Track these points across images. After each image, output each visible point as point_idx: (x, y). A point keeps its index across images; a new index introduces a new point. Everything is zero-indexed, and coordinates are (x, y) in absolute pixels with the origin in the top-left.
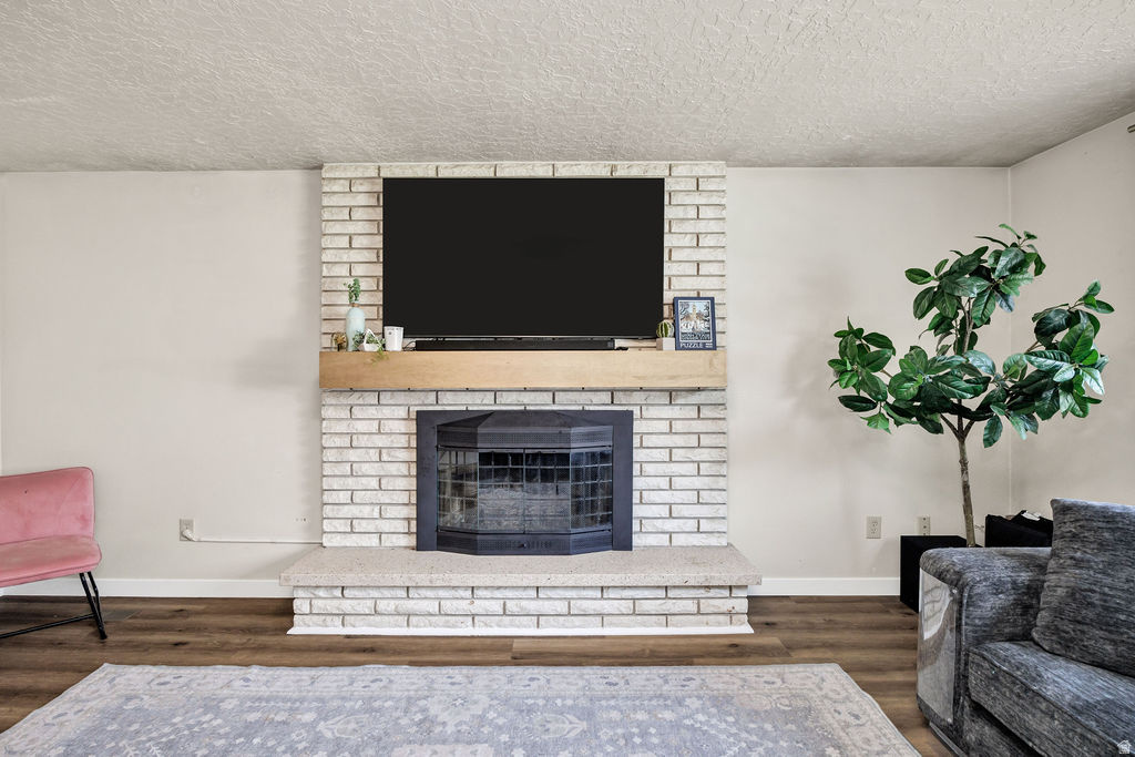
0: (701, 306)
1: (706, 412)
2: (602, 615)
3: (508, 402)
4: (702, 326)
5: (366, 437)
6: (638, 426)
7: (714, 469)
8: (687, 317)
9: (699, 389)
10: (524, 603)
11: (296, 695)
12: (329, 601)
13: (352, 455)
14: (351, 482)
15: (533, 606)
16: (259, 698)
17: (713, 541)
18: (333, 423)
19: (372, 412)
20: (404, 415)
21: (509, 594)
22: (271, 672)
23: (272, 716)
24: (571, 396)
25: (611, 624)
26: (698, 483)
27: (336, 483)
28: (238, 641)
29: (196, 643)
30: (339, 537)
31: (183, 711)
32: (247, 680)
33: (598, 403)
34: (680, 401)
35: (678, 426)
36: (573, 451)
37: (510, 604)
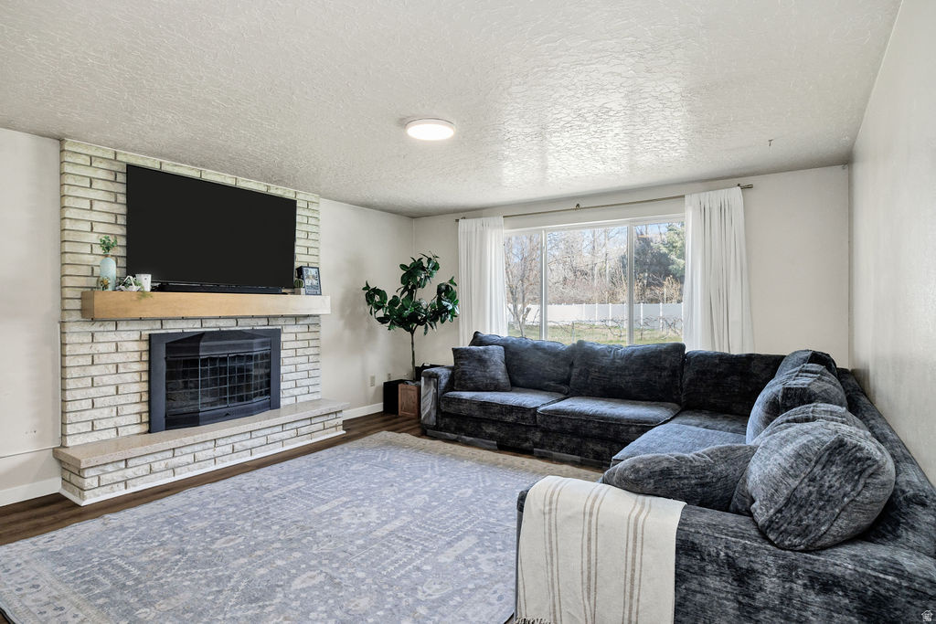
0: (313, 272)
1: (312, 328)
2: (282, 441)
3: (211, 325)
4: (315, 282)
5: (105, 356)
6: (283, 338)
7: (314, 359)
8: (308, 277)
9: (309, 316)
10: (244, 443)
12: (114, 474)
13: (94, 371)
14: (93, 392)
15: (249, 444)
17: (315, 397)
18: (77, 347)
19: (112, 337)
20: (137, 337)
21: (236, 439)
24: (248, 321)
25: (288, 444)
26: (308, 366)
27: (78, 395)
30: (81, 436)
33: (260, 325)
34: (301, 323)
35: (300, 337)
36: (255, 353)
37: (237, 446)
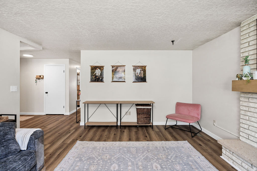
5: (253, 109)
11: (202, 167)
12: (229, 154)
13: (249, 114)
14: (249, 123)
16: (196, 162)
18: (243, 102)
19: (255, 101)
22: (205, 160)
23: (193, 166)
27: (244, 121)
28: (209, 151)
29: (203, 147)
30: (244, 139)
31: (184, 154)
32: (199, 158)
